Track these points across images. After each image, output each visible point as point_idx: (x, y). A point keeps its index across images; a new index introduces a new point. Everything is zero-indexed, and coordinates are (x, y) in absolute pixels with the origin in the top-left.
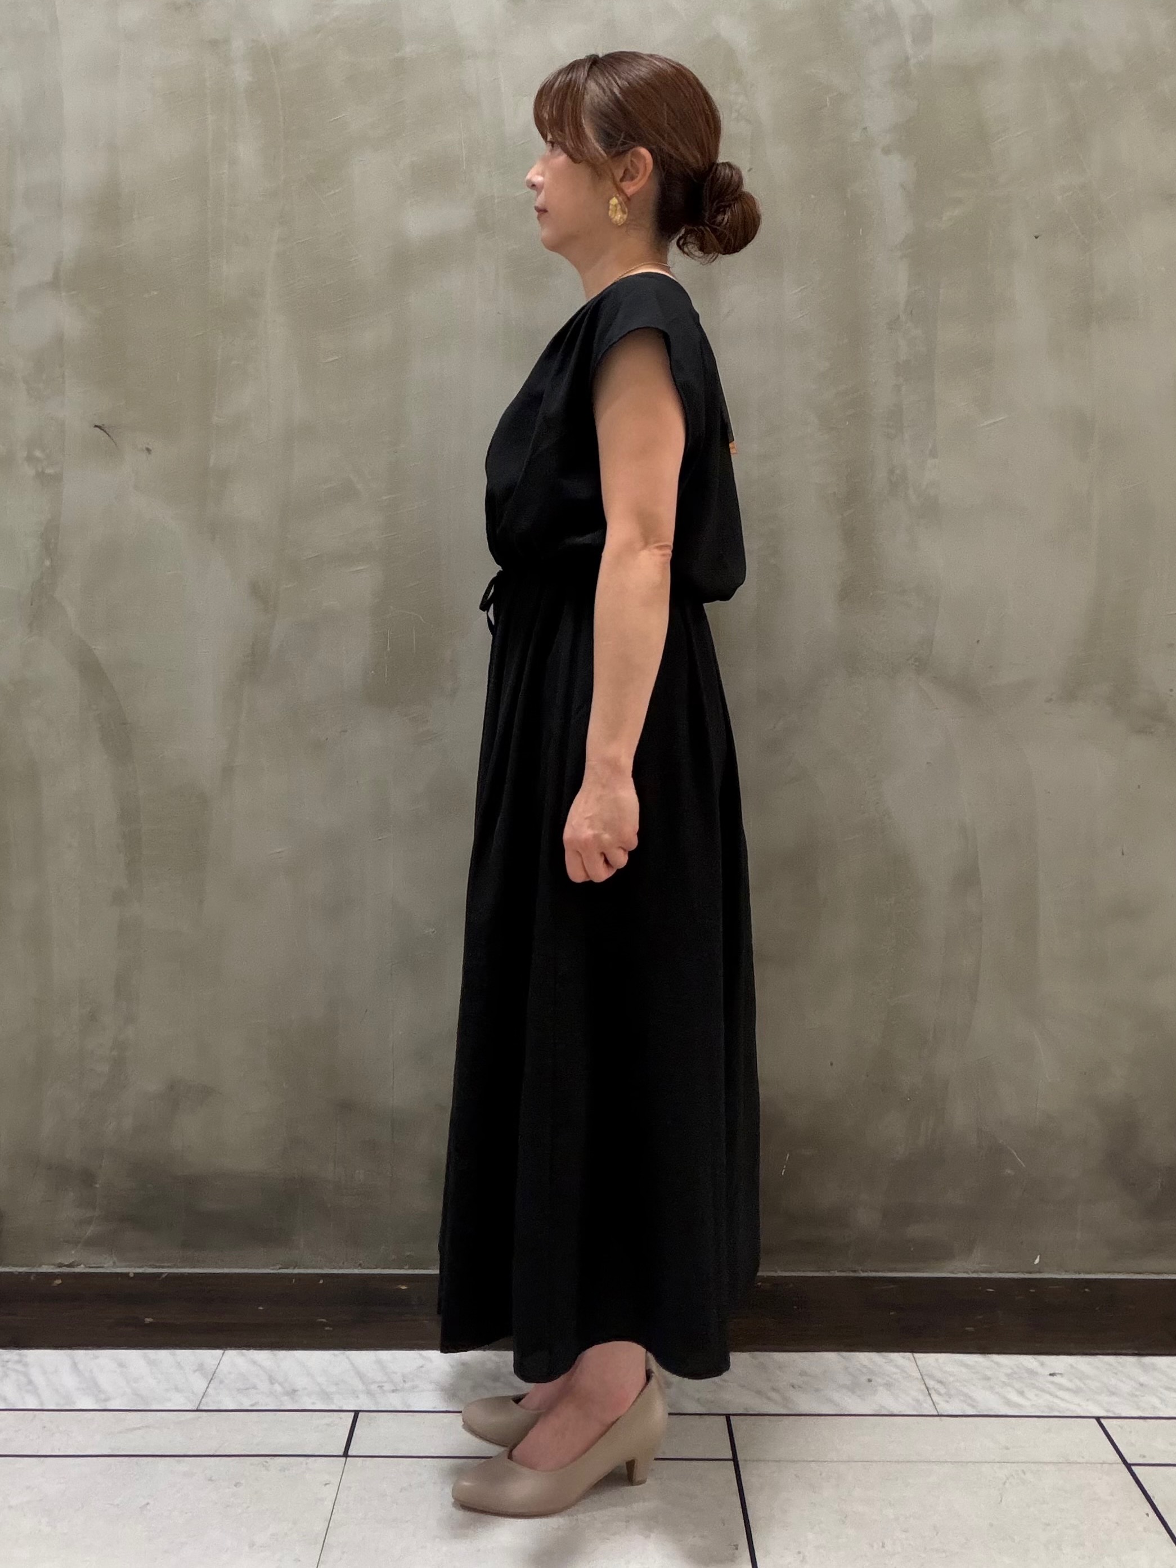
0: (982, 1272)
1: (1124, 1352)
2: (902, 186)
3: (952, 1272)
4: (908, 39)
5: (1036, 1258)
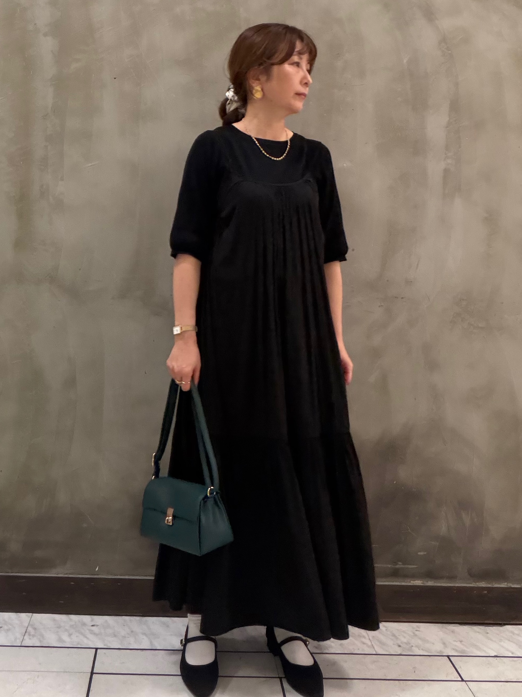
0: (70, 574)
1: (136, 615)
2: (52, 51)
3: (55, 574)
5: (97, 568)
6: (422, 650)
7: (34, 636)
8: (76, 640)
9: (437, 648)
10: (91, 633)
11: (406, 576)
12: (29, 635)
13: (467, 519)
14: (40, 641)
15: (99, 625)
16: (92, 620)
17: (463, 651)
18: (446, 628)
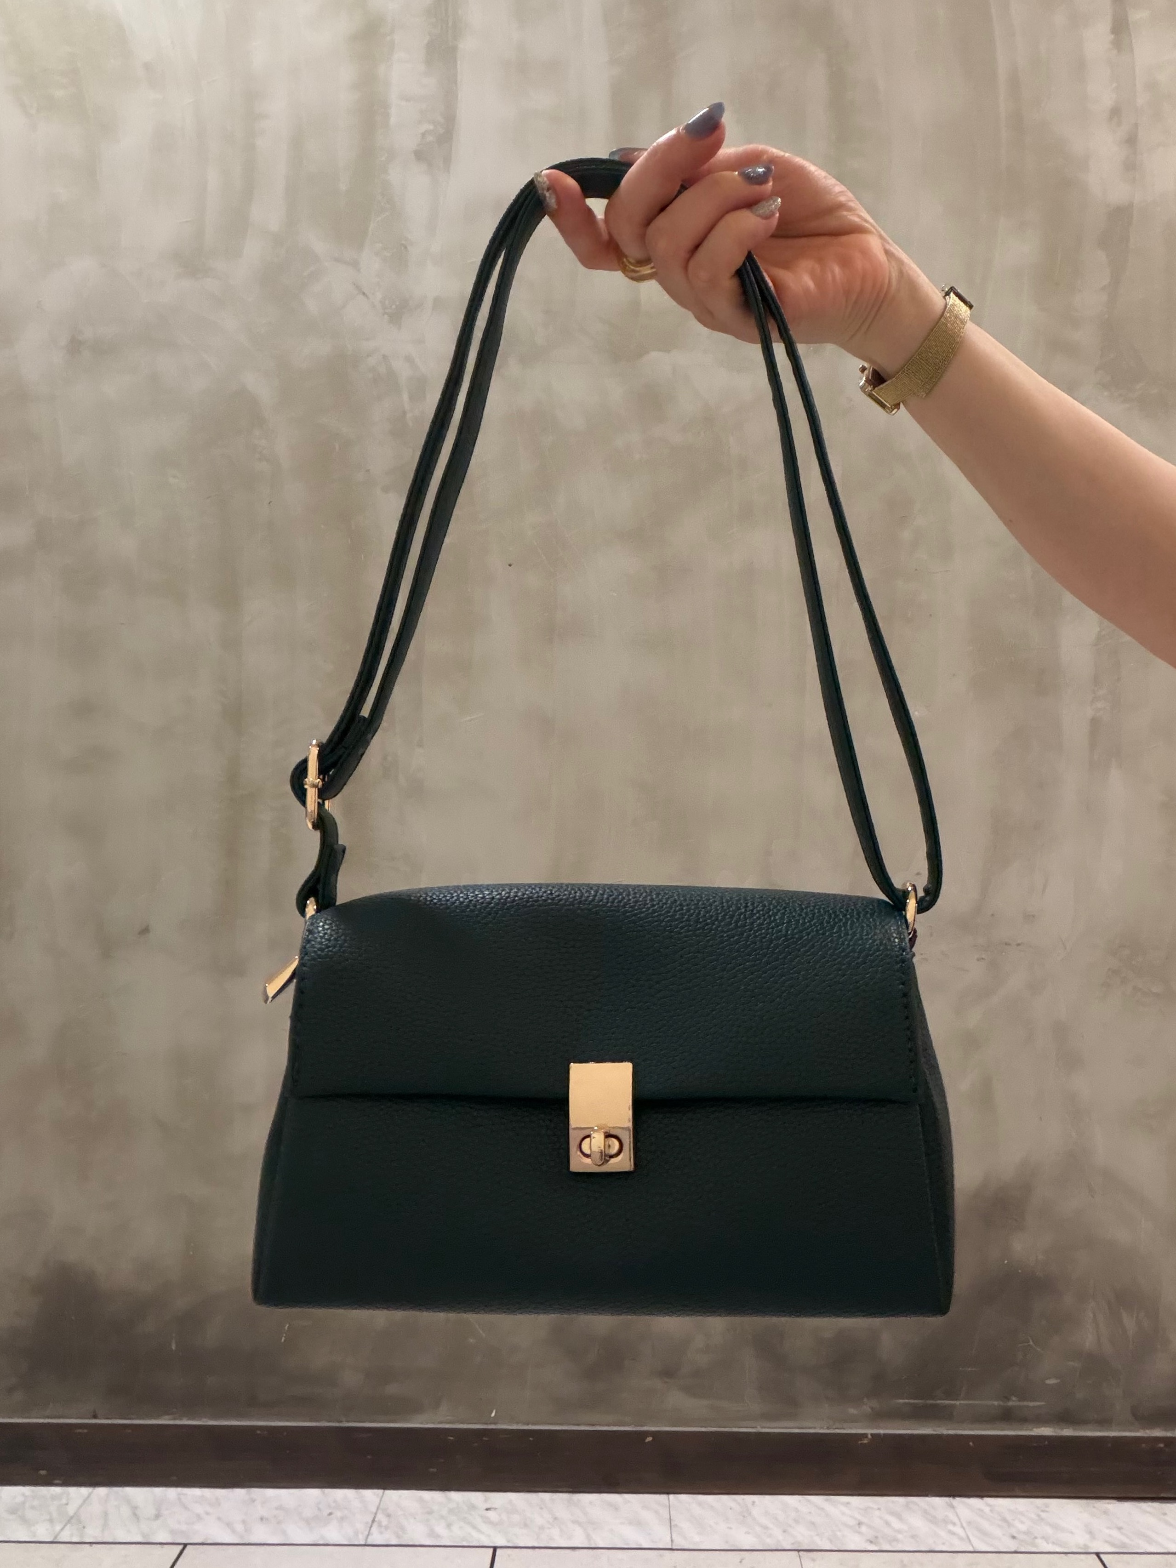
0: (446, 1423)
1: (560, 1490)
4: (405, 397)
5: (492, 1412)
6: (1053, 1543)
7: (387, 1528)
8: (458, 1533)
9: (1078, 1539)
10: (485, 1522)
11: (1025, 1420)
12: (380, 1525)
13: (1129, 1322)
14: (398, 1537)
15: (497, 1507)
16: (486, 1501)
17: (1124, 1545)
18: (1094, 1507)
